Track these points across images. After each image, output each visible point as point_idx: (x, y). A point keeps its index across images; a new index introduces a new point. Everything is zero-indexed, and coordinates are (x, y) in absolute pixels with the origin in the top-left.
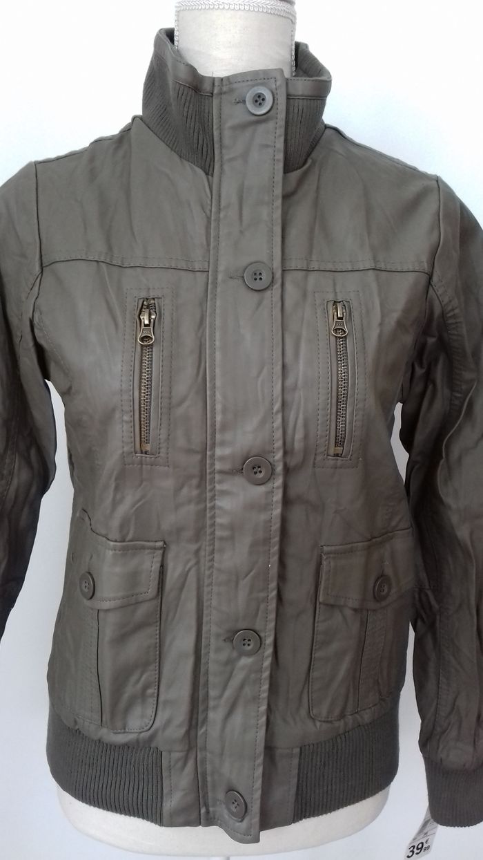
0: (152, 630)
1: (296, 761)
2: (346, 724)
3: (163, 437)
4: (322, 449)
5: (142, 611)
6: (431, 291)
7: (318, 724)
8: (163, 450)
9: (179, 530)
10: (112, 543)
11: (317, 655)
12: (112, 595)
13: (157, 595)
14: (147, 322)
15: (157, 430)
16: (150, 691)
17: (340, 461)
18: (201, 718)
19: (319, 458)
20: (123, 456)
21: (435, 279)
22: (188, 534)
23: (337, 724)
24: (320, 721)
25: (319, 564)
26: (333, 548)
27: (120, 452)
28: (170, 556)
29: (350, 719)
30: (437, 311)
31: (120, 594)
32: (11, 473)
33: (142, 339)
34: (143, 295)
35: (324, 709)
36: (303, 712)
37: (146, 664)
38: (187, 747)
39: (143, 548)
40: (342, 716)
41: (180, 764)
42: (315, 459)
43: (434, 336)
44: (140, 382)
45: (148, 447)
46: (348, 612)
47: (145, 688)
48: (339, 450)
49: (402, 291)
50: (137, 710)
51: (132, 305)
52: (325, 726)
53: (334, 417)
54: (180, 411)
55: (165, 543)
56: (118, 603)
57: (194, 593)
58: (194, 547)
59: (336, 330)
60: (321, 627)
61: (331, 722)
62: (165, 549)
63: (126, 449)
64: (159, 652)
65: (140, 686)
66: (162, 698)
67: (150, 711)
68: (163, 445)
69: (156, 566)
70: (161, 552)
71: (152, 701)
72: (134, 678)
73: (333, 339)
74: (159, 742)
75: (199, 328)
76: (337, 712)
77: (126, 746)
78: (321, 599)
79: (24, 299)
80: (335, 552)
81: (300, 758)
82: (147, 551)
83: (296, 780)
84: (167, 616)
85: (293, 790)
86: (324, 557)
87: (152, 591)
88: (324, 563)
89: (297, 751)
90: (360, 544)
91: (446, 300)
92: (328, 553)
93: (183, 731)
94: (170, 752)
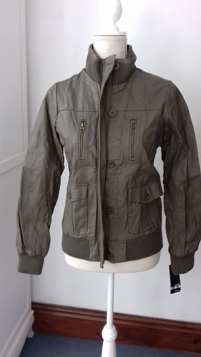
0: (85, 207)
1: (125, 244)
2: (140, 235)
3: (86, 155)
4: (128, 159)
5: (83, 202)
6: (164, 115)
7: (131, 234)
8: (86, 159)
9: (91, 180)
10: (74, 184)
11: (129, 216)
12: (75, 197)
13: (86, 198)
14: (82, 126)
15: (85, 154)
16: (85, 224)
17: (133, 162)
18: (98, 231)
19: (127, 161)
20: (76, 161)
21: (165, 111)
22: (94, 181)
23: (137, 235)
24: (132, 234)
25: (128, 190)
26: (131, 186)
27: (75, 160)
28: (90, 187)
29: (141, 234)
30: (166, 120)
31: (77, 197)
32: (52, 167)
33: (81, 130)
34: (82, 119)
35: (133, 231)
36: (127, 231)
37: (84, 217)
38: (95, 239)
39: (83, 185)
40: (139, 233)
41: (94, 244)
42: (126, 161)
43: (167, 128)
44: (80, 141)
45: (82, 158)
46: (137, 204)
47: (84, 223)
48: (133, 159)
49: (153, 115)
50: (82, 230)
51: (79, 121)
52: (133, 235)
53: (131, 150)
54: (91, 149)
55: (88, 184)
56: (76, 200)
57: (96, 198)
58: (96, 185)
59: (132, 127)
60: (130, 208)
61: (135, 234)
62: (88, 185)
63: (77, 159)
64: (87, 213)
65: (83, 223)
66: (88, 226)
67: (86, 230)
68: (86, 158)
69: (86, 190)
70: (87, 186)
71: (86, 227)
72: (81, 220)
73: (131, 129)
74: (88, 238)
75: (96, 127)
76: (137, 231)
77: (80, 239)
78: (129, 200)
79: (53, 120)
80: (132, 187)
81: (126, 244)
82: (84, 186)
83: (126, 250)
84: (89, 204)
85: (125, 252)
86: (129, 189)
87: (85, 197)
88: (129, 190)
89: (125, 241)
90: (139, 185)
91: (169, 117)
92: (130, 188)
93: (94, 235)
94: (91, 240)
